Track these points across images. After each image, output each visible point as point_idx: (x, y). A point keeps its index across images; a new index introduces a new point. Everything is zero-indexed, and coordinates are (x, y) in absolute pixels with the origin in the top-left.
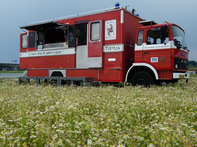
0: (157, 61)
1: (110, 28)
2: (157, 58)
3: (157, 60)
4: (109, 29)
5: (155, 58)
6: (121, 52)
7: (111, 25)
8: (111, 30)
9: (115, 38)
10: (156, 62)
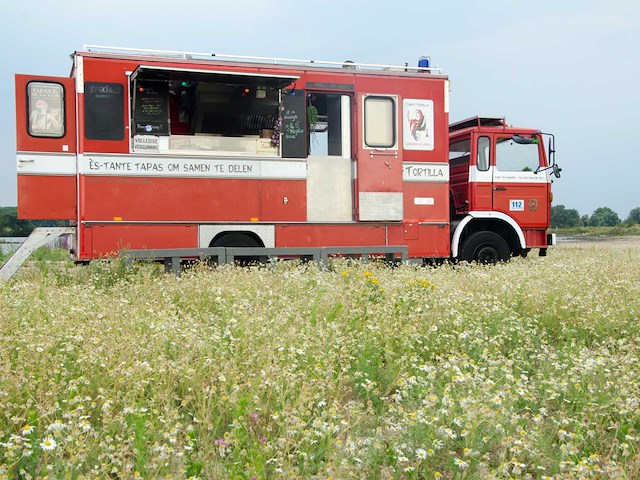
0: (522, 209)
1: (418, 118)
2: (522, 201)
3: (523, 205)
4: (415, 121)
5: (518, 201)
6: (445, 183)
7: (420, 112)
8: (419, 125)
9: (431, 148)
10: (520, 210)
